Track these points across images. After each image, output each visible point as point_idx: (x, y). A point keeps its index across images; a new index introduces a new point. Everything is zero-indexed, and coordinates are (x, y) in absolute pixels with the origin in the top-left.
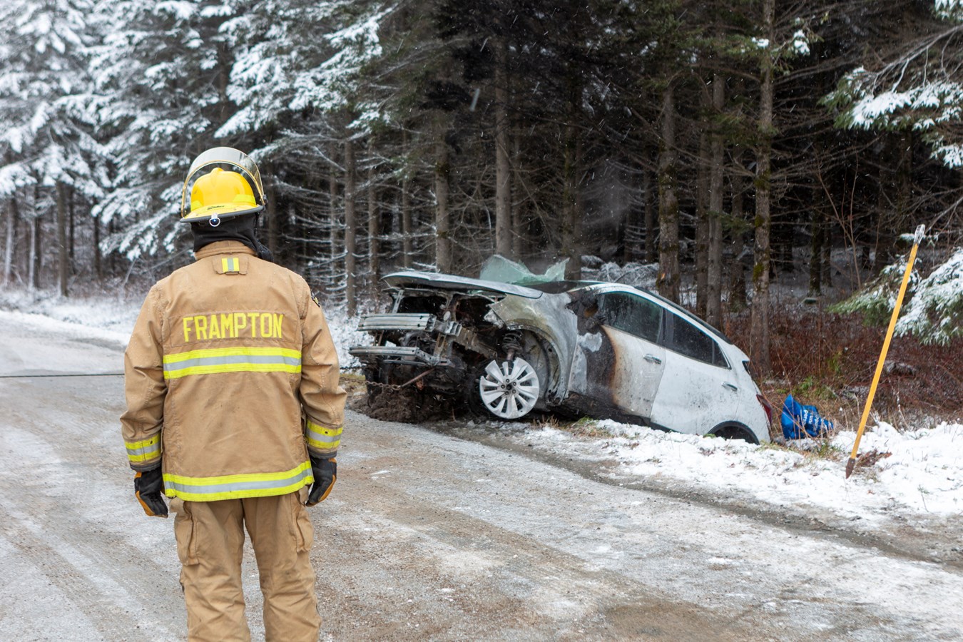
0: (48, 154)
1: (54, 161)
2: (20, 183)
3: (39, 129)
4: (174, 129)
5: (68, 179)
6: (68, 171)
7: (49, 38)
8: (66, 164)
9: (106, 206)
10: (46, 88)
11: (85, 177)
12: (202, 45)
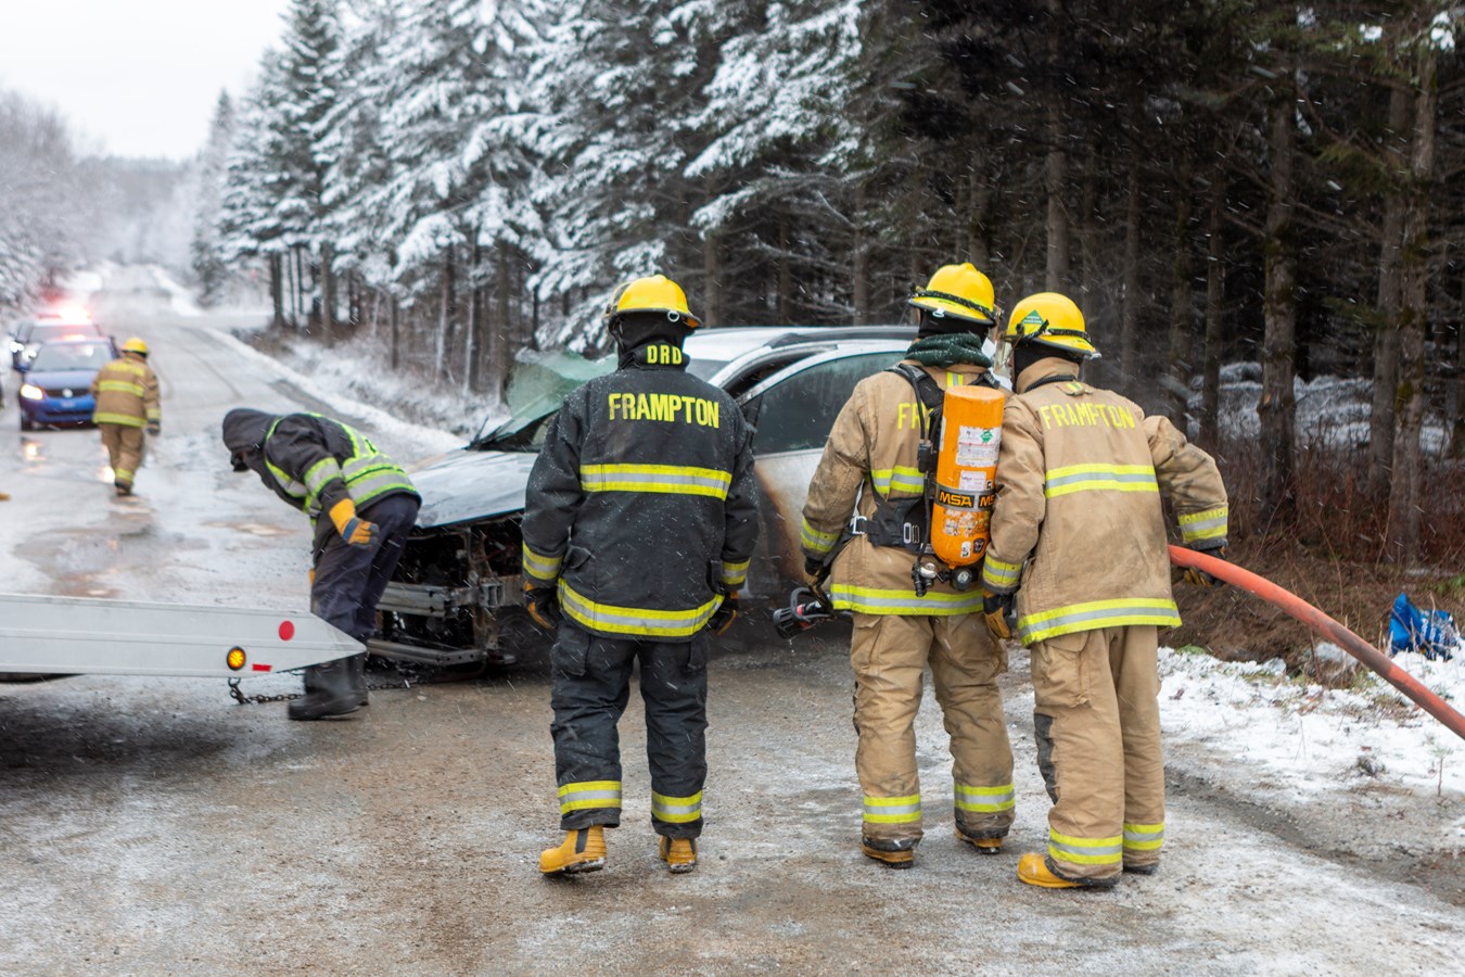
0: (485, 200)
1: (493, 210)
2: (443, 241)
3: (473, 164)
4: (633, 163)
5: (512, 236)
6: (512, 225)
7: (492, 32)
8: (509, 215)
9: (546, 275)
10: (486, 104)
11: (535, 234)
12: (675, 41)
